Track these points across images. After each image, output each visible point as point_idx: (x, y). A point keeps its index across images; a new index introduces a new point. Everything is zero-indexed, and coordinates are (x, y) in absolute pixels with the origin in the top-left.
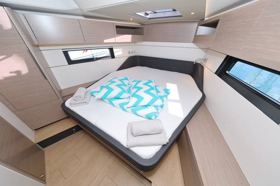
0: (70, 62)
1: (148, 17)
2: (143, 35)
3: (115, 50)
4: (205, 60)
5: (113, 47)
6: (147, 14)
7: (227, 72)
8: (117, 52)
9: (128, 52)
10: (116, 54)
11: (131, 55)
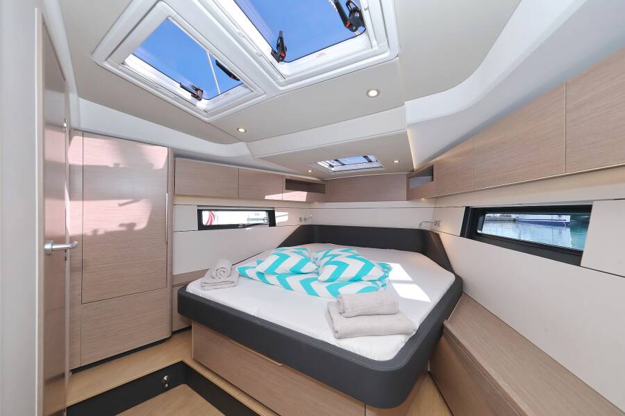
0: (202, 227)
1: (333, 169)
2: (324, 193)
3: (277, 214)
4: (437, 223)
5: (276, 209)
6: (331, 166)
7: (479, 232)
8: (281, 217)
9: (298, 219)
10: (278, 220)
11: (303, 223)
